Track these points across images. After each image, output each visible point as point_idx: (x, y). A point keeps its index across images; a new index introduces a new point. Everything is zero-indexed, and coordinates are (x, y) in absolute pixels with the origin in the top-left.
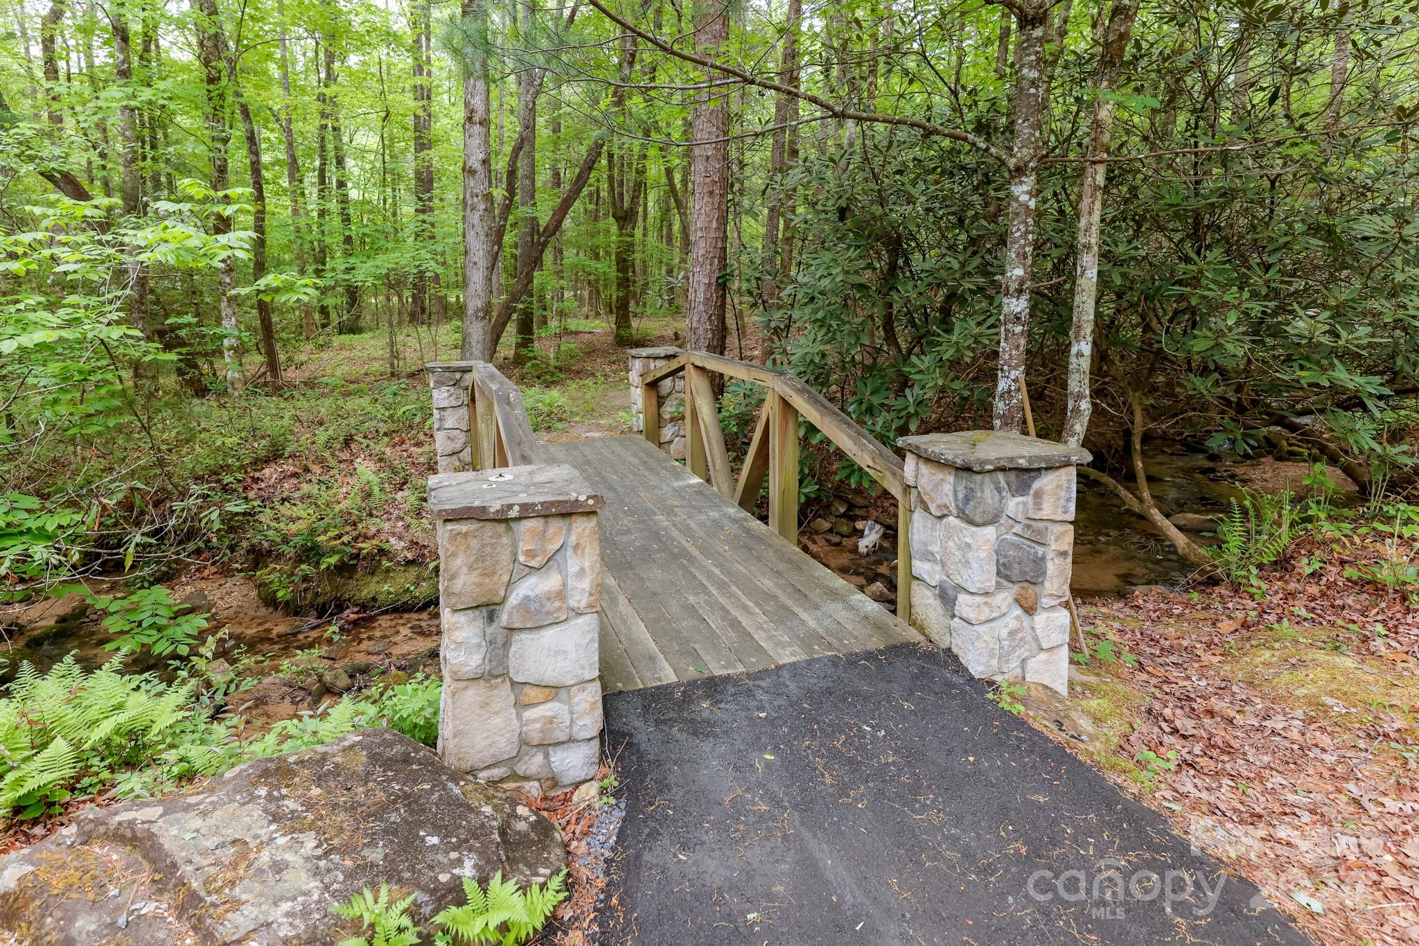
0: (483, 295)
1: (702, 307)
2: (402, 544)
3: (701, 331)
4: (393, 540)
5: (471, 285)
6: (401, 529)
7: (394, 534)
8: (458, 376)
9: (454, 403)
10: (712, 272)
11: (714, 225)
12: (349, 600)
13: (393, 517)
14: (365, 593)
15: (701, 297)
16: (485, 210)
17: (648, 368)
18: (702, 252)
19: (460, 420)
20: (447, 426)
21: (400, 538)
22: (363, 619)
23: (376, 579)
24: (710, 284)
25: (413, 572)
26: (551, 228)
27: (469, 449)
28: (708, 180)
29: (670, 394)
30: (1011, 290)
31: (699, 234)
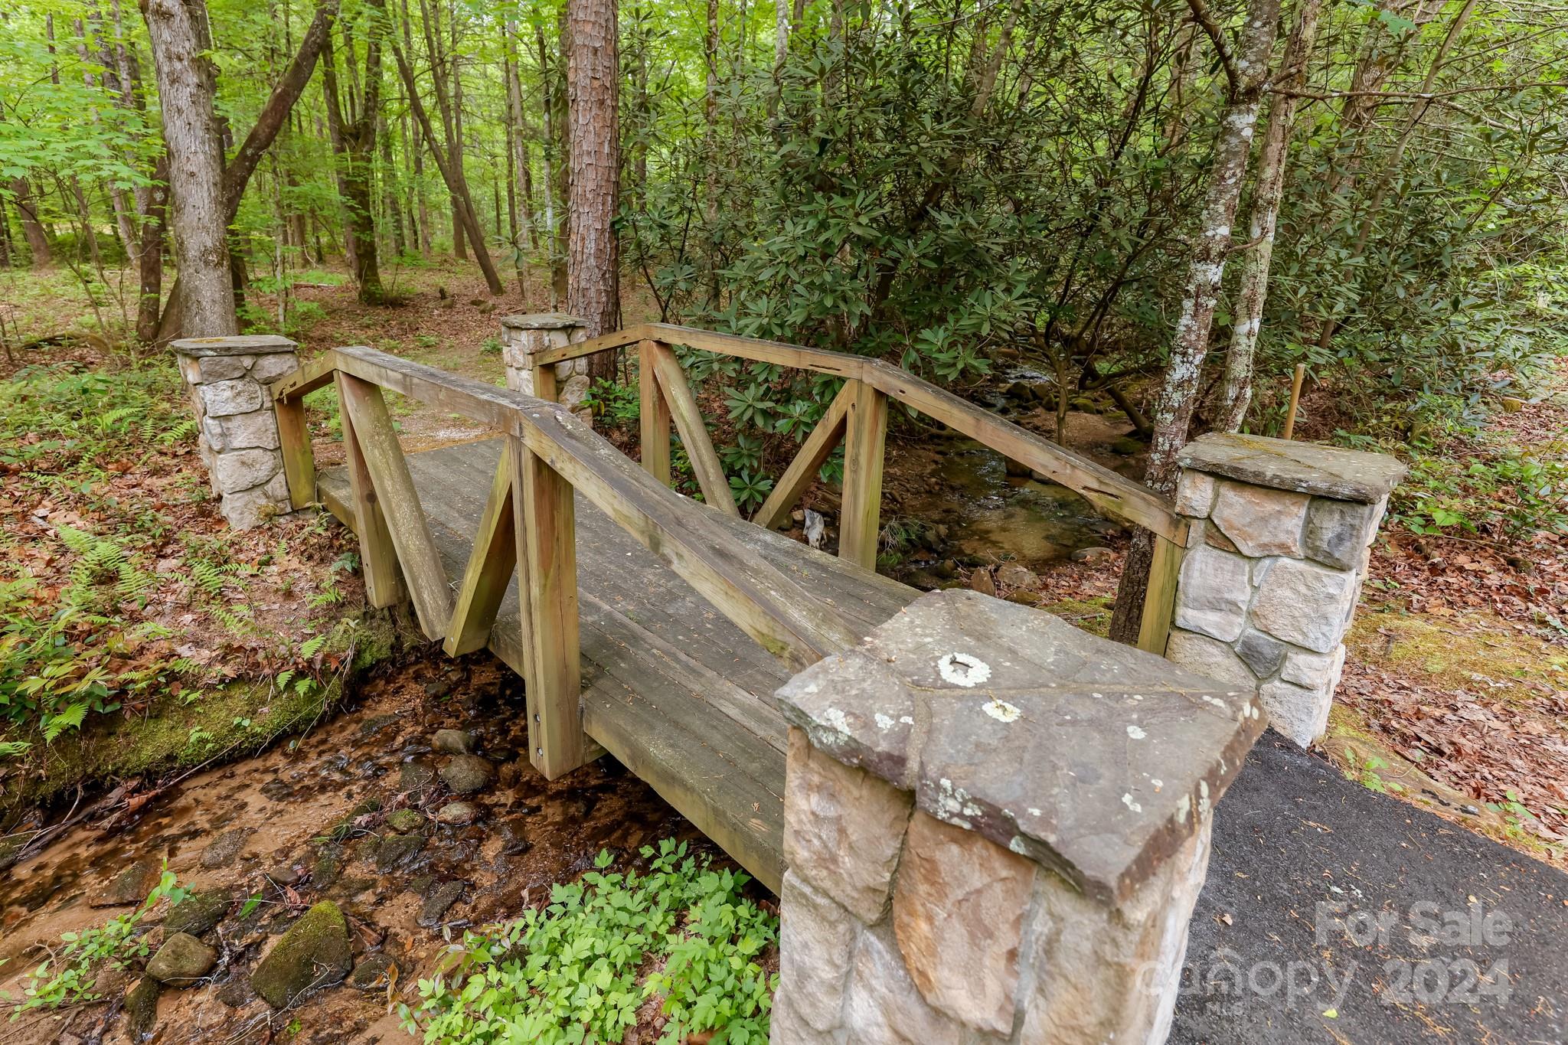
0: (213, 227)
1: (592, 261)
2: (206, 653)
3: (592, 293)
4: (184, 650)
5: (189, 209)
6: (193, 628)
7: (183, 641)
8: (247, 362)
9: (246, 407)
10: (605, 214)
11: (606, 149)
12: (116, 773)
13: (167, 608)
14: (148, 753)
15: (591, 247)
16: (199, 86)
17: (542, 343)
18: (591, 185)
19: (259, 432)
20: (236, 444)
21: (198, 644)
22: (157, 798)
23: (166, 724)
24: (603, 231)
25: (240, 697)
26: (262, 136)
27: (281, 477)
28: (596, 83)
29: (569, 377)
30: (1213, 253)
31: (586, 160)
